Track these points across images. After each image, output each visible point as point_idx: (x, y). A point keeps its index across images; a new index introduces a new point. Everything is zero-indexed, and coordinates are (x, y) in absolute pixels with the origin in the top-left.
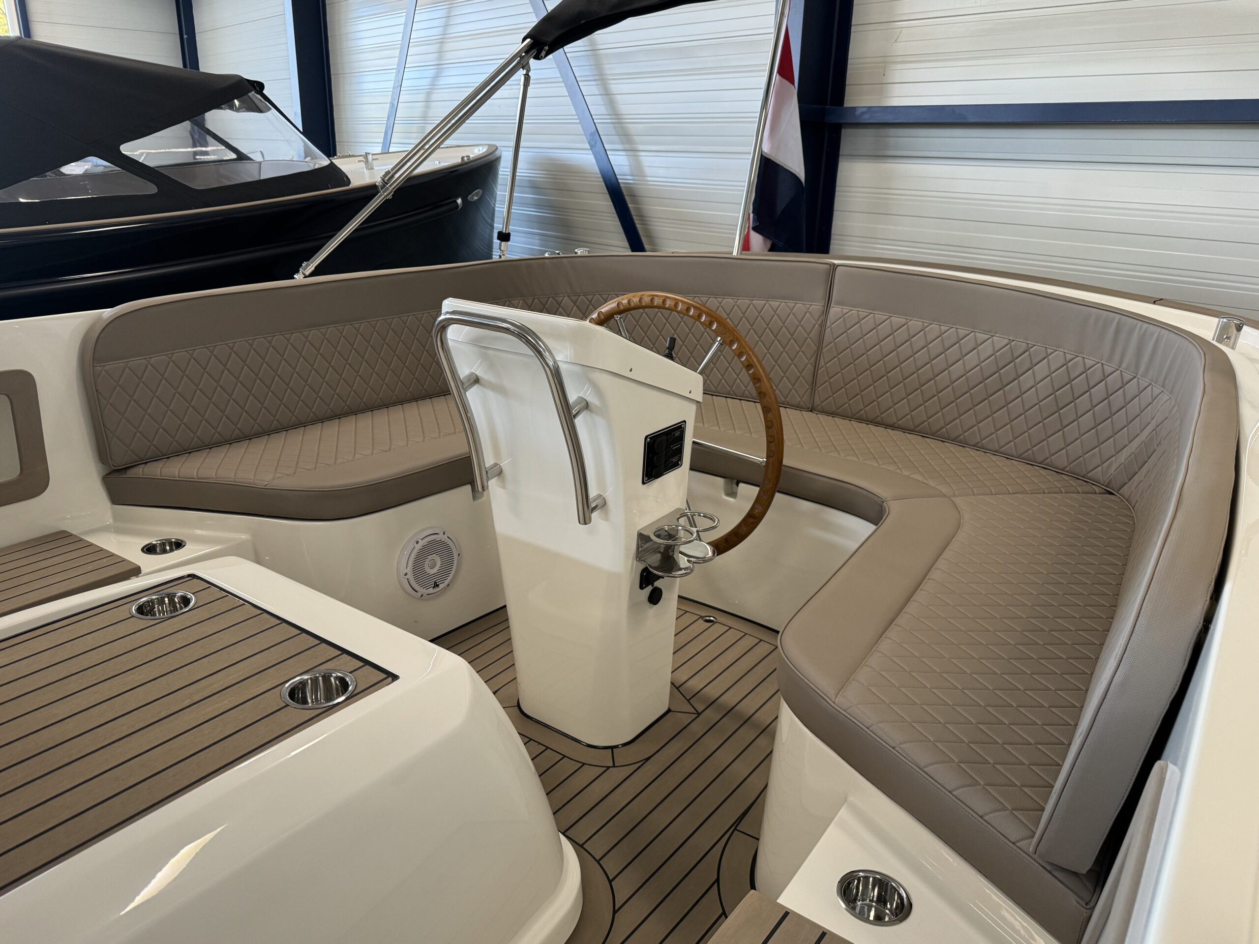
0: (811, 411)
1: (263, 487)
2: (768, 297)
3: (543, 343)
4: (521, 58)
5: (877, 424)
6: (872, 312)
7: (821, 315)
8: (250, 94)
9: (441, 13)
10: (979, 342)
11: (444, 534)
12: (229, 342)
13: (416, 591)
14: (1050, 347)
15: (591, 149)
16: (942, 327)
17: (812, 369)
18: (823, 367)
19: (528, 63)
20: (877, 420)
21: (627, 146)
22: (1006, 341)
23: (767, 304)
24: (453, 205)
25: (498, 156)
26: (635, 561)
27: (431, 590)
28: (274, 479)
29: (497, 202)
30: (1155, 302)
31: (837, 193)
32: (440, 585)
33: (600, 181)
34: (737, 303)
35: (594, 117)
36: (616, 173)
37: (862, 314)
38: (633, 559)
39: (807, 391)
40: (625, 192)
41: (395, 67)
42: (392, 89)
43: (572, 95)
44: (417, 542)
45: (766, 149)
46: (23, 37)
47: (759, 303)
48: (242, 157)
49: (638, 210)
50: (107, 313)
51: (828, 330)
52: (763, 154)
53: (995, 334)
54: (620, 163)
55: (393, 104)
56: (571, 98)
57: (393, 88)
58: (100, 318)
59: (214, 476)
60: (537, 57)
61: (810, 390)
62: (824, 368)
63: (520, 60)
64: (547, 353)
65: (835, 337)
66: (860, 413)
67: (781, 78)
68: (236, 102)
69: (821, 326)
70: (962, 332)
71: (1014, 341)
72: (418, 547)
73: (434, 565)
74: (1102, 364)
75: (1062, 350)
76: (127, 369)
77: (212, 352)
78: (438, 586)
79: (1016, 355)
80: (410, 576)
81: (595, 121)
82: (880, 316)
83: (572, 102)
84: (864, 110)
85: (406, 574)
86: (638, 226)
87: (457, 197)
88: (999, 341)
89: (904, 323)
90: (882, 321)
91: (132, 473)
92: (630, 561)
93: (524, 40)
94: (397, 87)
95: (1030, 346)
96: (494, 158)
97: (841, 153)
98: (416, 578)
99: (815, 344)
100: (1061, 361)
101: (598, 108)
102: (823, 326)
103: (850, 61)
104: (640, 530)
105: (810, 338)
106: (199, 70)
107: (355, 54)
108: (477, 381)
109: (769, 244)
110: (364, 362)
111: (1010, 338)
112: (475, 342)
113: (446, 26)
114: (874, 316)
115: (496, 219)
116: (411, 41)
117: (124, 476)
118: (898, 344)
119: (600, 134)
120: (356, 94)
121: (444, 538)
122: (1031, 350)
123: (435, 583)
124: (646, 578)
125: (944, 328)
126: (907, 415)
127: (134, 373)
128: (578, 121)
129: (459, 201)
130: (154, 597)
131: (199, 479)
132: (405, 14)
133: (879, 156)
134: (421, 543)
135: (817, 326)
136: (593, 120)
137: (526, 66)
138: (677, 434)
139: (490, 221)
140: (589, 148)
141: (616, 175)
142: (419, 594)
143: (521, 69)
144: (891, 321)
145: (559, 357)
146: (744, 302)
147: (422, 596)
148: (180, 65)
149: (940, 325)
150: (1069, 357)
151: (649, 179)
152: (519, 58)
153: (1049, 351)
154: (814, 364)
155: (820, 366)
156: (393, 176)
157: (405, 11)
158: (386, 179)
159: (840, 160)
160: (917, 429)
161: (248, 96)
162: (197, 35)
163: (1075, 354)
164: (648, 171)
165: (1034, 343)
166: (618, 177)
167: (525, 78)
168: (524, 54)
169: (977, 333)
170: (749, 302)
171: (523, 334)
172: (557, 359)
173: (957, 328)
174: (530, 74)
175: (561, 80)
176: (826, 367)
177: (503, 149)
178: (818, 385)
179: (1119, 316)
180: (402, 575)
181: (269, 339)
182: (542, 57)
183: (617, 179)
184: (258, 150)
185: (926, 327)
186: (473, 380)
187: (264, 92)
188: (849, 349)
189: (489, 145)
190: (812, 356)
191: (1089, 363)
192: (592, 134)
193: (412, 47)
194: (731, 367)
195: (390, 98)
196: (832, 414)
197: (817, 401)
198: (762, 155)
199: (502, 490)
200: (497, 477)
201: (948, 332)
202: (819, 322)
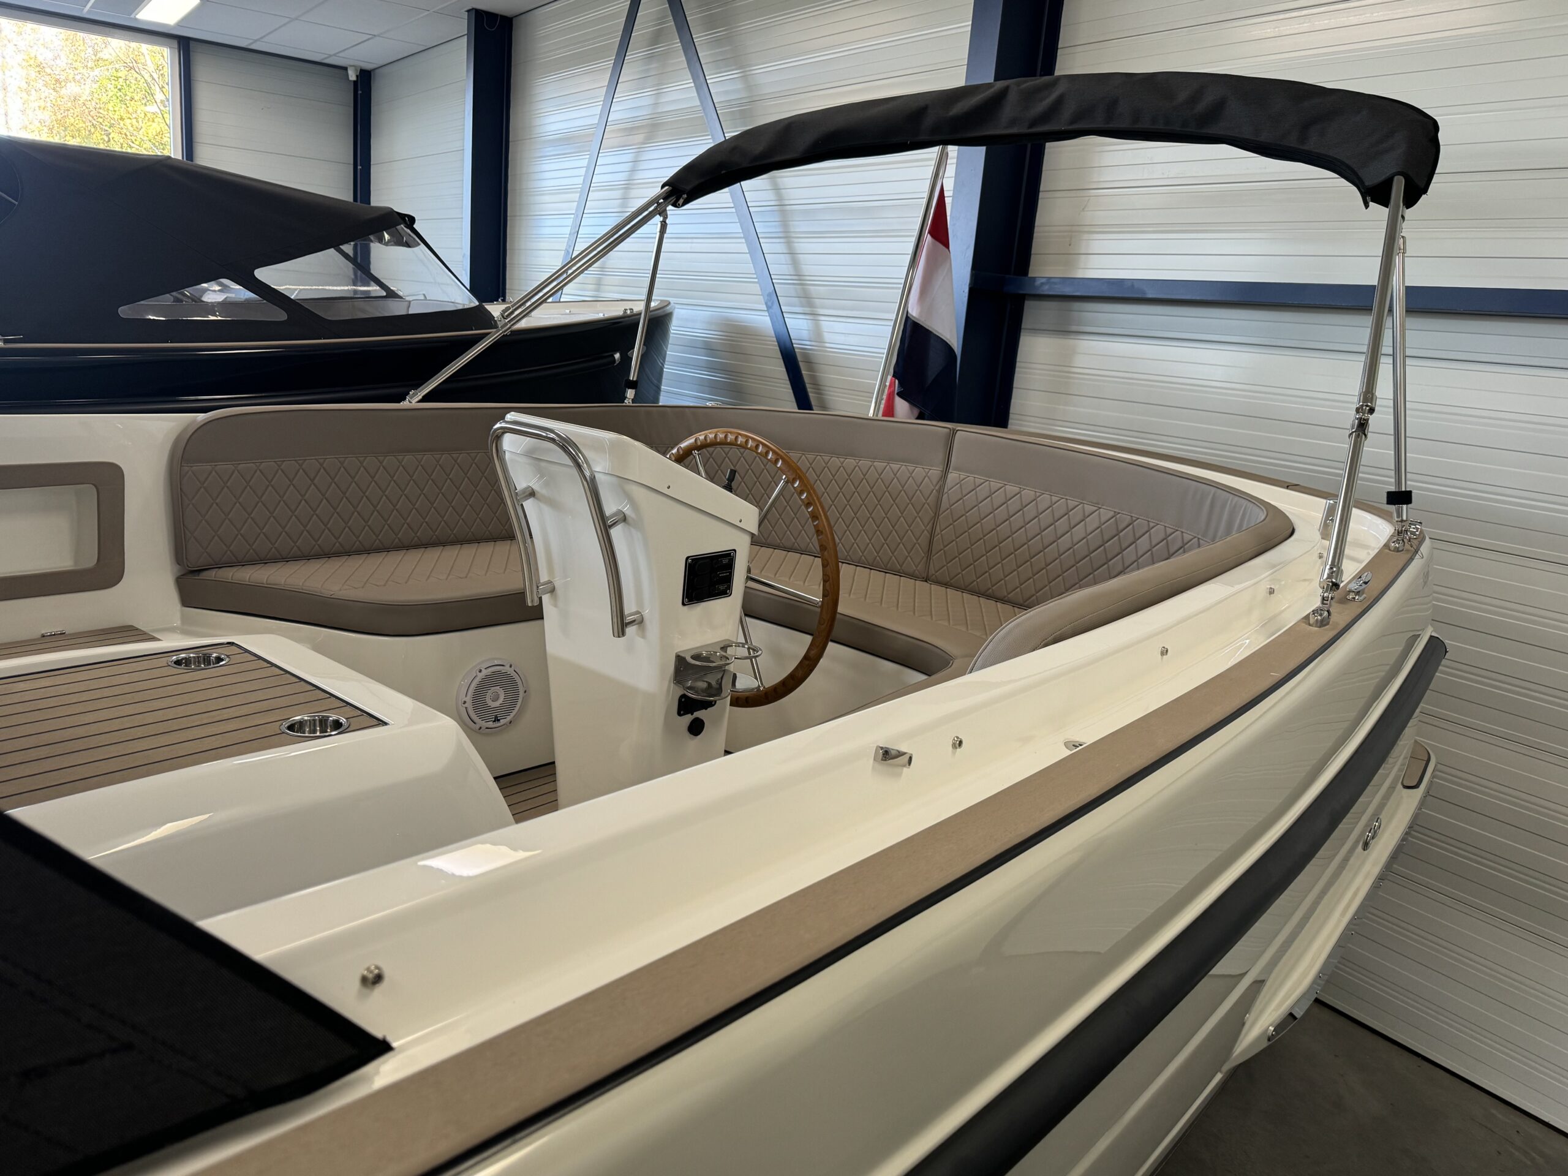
0: (926, 581)
1: (329, 596)
2: (891, 459)
3: (582, 456)
4: (658, 205)
5: (989, 597)
6: (987, 479)
7: (940, 480)
8: (398, 227)
9: (629, 157)
10: (1087, 514)
11: (511, 666)
12: (320, 457)
13: (475, 723)
14: (1152, 520)
15: (768, 310)
16: (1053, 497)
17: (929, 536)
18: (938, 534)
19: (665, 210)
20: (988, 592)
21: (807, 310)
22: (1112, 513)
23: (888, 467)
24: (610, 359)
25: (669, 312)
26: (672, 684)
27: (491, 724)
28: (340, 590)
29: (666, 363)
30: (1288, 486)
31: (1017, 370)
32: (501, 720)
33: (774, 345)
34: (859, 464)
35: (773, 277)
36: (792, 338)
37: (978, 481)
38: (670, 682)
39: (922, 559)
40: (799, 358)
41: (574, 212)
42: (568, 236)
43: (751, 252)
44: (480, 671)
45: (914, 312)
46: (185, 159)
47: (879, 465)
48: (391, 294)
49: (814, 378)
50: (201, 417)
51: (945, 496)
52: (909, 315)
53: (1102, 505)
54: (799, 328)
55: (568, 251)
56: (750, 255)
57: (570, 234)
58: (194, 421)
59: (283, 583)
60: (675, 205)
61: (925, 558)
62: (940, 535)
63: (657, 207)
64: (585, 465)
65: (952, 503)
66: (972, 585)
67: (934, 240)
68: (387, 236)
69: (939, 491)
70: (1071, 504)
71: (1119, 513)
72: (481, 676)
73: (496, 698)
74: (1199, 539)
75: (1163, 524)
76: (214, 473)
77: (301, 465)
78: (499, 720)
79: (1121, 527)
80: (469, 705)
81: (774, 281)
82: (995, 484)
83: (752, 260)
84: (1044, 280)
85: (465, 702)
86: (811, 395)
87: (616, 351)
88: (1106, 513)
89: (1017, 492)
90: (996, 489)
91: (205, 575)
92: (666, 683)
93: (663, 187)
94: (574, 233)
95: (1134, 519)
96: (663, 314)
97: (1023, 326)
98: (475, 709)
99: (932, 511)
100: (1162, 536)
101: (779, 266)
102: (941, 491)
103: (1036, 229)
104: (680, 652)
105: (928, 504)
106: (370, 204)
107: (538, 195)
108: (532, 494)
109: (916, 412)
110: (459, 493)
111: (1115, 510)
112: (529, 454)
113: (633, 171)
114: (990, 484)
115: (664, 381)
116: (592, 185)
117: (196, 578)
118: (1011, 514)
119: (778, 295)
120: (531, 238)
121: (510, 671)
122: (1135, 523)
123: (496, 717)
124: (686, 705)
125: (1054, 499)
126: (1017, 588)
127: (219, 476)
128: (756, 280)
129: (617, 356)
130: (192, 655)
131: (269, 584)
132: (588, 156)
133: (1064, 331)
134: (484, 672)
135: (934, 491)
136: (772, 279)
137: (663, 213)
138: (725, 561)
139: (656, 382)
140: (766, 309)
141: (791, 339)
142: (478, 726)
143: (658, 216)
144: (1005, 489)
145: (597, 468)
146: (865, 463)
147: (480, 728)
148: (350, 199)
149: (1051, 495)
150: (1169, 531)
151: (827, 345)
152: (656, 205)
153: (1152, 525)
154: (930, 532)
155: (936, 533)
156: (512, 313)
157: (588, 153)
158: (506, 314)
159: (1022, 334)
160: (1026, 604)
161: (396, 229)
162: (372, 166)
163: (1174, 528)
164: (827, 337)
165: (1138, 517)
166: (793, 341)
167: (662, 225)
168: (662, 201)
169: (1085, 505)
170: (870, 463)
171: (565, 445)
172: (594, 469)
173: (1067, 499)
174: (667, 221)
175: (742, 236)
176: (942, 535)
177: (677, 306)
178: (933, 552)
179: (1213, 490)
180: (460, 703)
181: (361, 459)
182: (679, 205)
183: (792, 344)
184: (421, 293)
185: (1038, 497)
186: (527, 493)
187: (414, 226)
188: (964, 517)
189: (661, 301)
190: (930, 522)
191: (1187, 537)
192: (769, 295)
193: (593, 191)
194: (849, 531)
195: (565, 244)
196: (946, 585)
197: (932, 571)
198: (907, 318)
199: (554, 609)
200: (549, 594)
201: (1059, 503)
202: (937, 488)
